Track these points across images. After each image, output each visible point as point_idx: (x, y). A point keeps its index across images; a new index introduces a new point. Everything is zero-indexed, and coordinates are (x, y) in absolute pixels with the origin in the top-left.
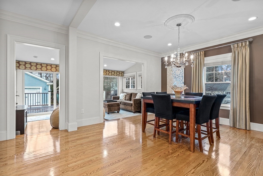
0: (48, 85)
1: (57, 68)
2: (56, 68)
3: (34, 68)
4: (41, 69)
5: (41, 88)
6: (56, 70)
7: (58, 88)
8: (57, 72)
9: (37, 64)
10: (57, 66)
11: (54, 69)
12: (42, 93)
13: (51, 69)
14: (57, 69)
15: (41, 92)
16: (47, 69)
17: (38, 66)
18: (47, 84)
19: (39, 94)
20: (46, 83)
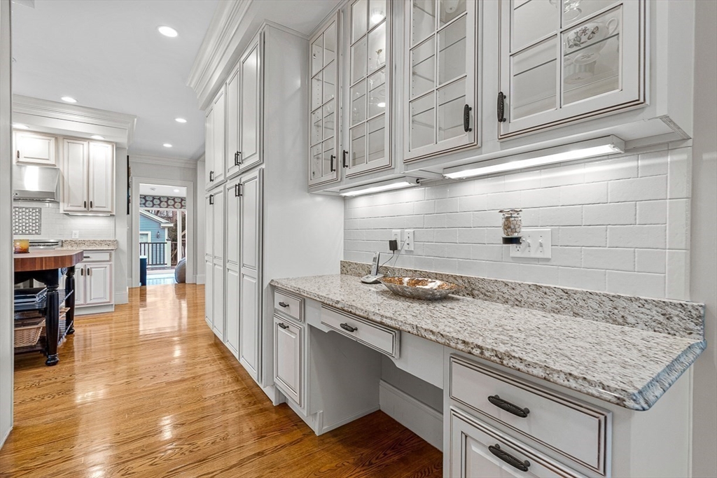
0: (164, 228)
1: (183, 202)
2: (181, 203)
3: (149, 204)
4: (159, 205)
5: (149, 233)
6: (182, 206)
7: (183, 233)
8: (182, 210)
9: (154, 198)
10: (182, 199)
11: (178, 205)
12: (152, 243)
13: (173, 205)
14: (183, 204)
15: (150, 241)
16: (168, 205)
17: (155, 201)
18: (162, 225)
19: (147, 245)
20: (160, 223)
